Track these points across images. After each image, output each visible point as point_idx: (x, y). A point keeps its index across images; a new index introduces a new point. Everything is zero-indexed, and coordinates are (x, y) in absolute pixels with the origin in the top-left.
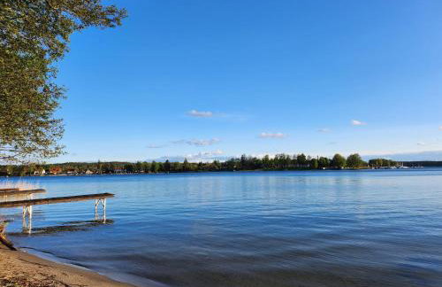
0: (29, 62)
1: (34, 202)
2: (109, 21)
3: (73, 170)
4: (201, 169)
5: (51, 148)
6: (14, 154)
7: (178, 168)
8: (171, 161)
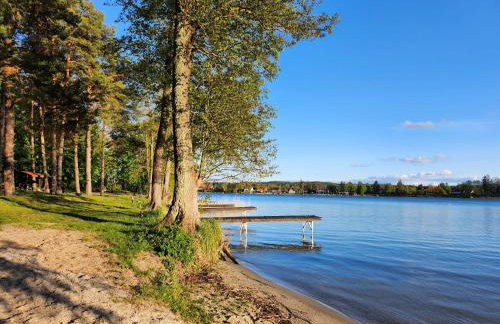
0: (246, 86)
1: (249, 219)
2: (319, 31)
3: (277, 189)
4: (421, 193)
5: (266, 167)
6: (236, 173)
7: (390, 191)
8: (380, 182)
